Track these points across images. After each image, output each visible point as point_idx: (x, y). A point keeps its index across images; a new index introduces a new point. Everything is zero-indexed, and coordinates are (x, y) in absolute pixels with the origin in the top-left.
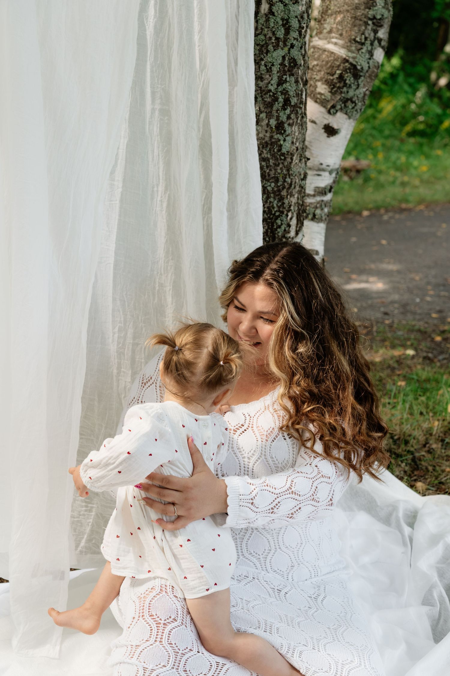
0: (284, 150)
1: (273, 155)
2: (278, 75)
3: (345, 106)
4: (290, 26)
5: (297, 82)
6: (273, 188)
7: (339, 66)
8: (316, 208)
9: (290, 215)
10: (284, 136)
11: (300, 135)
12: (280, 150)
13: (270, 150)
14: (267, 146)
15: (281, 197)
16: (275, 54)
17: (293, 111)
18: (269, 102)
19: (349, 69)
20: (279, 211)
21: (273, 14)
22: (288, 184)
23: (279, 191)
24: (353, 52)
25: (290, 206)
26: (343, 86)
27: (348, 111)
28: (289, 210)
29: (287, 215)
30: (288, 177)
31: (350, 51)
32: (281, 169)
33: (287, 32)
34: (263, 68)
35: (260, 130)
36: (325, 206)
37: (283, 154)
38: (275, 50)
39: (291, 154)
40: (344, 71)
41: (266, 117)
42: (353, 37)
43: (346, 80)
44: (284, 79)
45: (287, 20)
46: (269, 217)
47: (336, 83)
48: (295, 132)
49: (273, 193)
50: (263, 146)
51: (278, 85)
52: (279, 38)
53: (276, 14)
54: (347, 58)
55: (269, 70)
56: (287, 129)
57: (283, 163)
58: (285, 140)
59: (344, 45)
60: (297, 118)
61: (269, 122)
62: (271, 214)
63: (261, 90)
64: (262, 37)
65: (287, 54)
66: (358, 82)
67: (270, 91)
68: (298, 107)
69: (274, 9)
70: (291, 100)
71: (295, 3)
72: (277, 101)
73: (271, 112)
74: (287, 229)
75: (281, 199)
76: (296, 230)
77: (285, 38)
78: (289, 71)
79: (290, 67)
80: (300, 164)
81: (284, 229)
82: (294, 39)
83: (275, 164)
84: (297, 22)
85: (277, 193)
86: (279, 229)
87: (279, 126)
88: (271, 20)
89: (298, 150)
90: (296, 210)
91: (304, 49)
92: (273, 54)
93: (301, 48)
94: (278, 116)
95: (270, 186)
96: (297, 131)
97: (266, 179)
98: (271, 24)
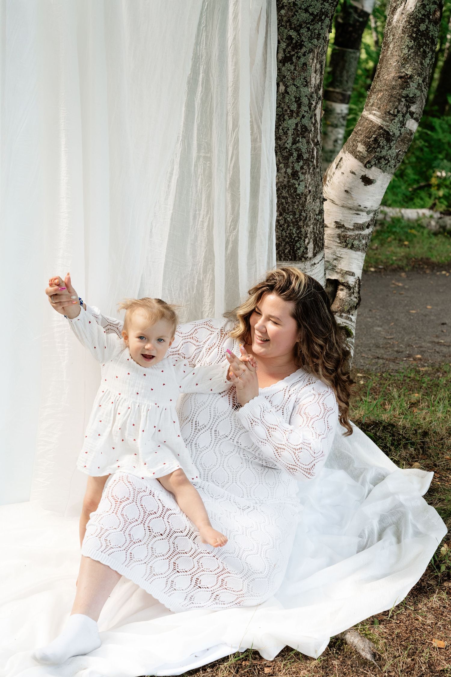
0: (298, 192)
1: (291, 195)
2: (293, 137)
3: (379, 162)
4: (301, 102)
5: (308, 142)
6: (292, 219)
7: (375, 131)
8: (355, 239)
9: (307, 241)
10: (298, 181)
11: (313, 181)
12: (295, 192)
13: (288, 191)
14: (285, 188)
15: (299, 226)
16: (290, 122)
17: (306, 163)
18: (286, 156)
19: (383, 134)
20: (298, 237)
21: (288, 93)
22: (304, 217)
23: (297, 221)
24: (388, 122)
25: (306, 234)
26: (377, 147)
27: (382, 166)
28: (306, 237)
29: (305, 241)
30: (303, 212)
31: (384, 120)
32: (297, 205)
33: (299, 106)
34: (281, 131)
35: (280, 176)
36: (363, 239)
37: (299, 195)
38: (289, 119)
39: (305, 195)
40: (378, 136)
41: (284, 167)
42: (388, 110)
43: (380, 142)
44: (297, 140)
45: (299, 98)
46: (290, 241)
47: (372, 145)
48: (308, 179)
49: (292, 223)
50: (282, 188)
51: (293, 144)
52: (293, 111)
53: (290, 93)
54: (382, 126)
55: (286, 133)
56: (300, 176)
57: (298, 201)
58: (299, 185)
59: (380, 116)
60: (310, 169)
61: (286, 170)
62: (292, 239)
63: (280, 147)
64: (280, 109)
65: (299, 122)
66: (390, 144)
67: (286, 148)
68: (309, 161)
69: (289, 90)
70: (304, 155)
71: (306, 86)
72: (292, 156)
73: (288, 163)
74: (305, 251)
75: (299, 228)
76: (314, 253)
77: (297, 111)
78: (301, 134)
79: (302, 131)
80: (313, 203)
81: (302, 250)
82: (305, 112)
83: (292, 202)
84: (307, 100)
85: (296, 223)
86: (298, 251)
87: (294, 174)
88: (287, 98)
89: (310, 192)
90: (312, 237)
91: (314, 119)
92: (288, 122)
93: (311, 118)
94: (293, 167)
95: (289, 217)
96: (310, 178)
97: (286, 212)
98: (287, 101)
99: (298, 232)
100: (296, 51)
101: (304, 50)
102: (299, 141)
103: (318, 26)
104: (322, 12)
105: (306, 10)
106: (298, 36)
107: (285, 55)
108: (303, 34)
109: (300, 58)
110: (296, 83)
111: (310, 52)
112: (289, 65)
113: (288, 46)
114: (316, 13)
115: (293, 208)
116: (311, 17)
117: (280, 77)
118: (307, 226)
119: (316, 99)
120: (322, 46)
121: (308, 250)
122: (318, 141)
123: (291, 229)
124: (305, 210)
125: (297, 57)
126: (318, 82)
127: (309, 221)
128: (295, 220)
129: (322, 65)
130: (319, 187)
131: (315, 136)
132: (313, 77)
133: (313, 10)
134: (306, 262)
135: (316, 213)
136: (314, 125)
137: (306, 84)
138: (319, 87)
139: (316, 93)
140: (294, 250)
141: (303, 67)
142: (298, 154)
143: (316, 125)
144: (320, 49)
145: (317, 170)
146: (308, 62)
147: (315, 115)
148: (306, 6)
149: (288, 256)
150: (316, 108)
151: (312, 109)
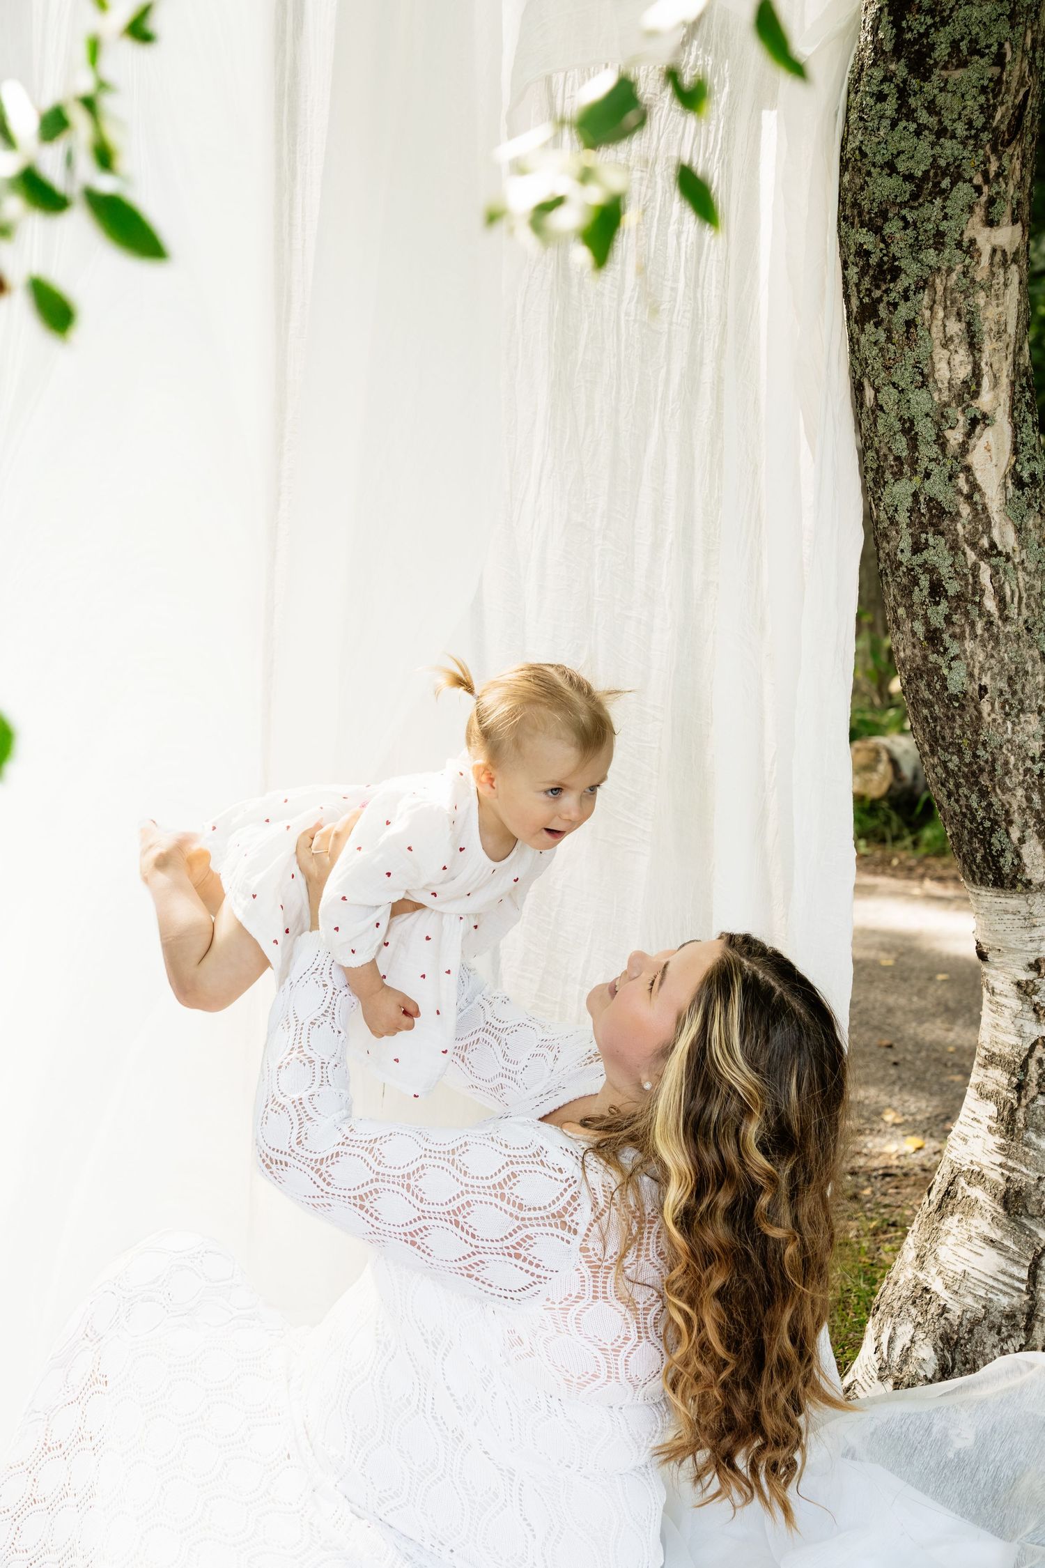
0: (953, 689)
1: (939, 697)
2: (911, 531)
4: (917, 433)
5: (954, 548)
6: (959, 767)
9: (1015, 834)
10: (947, 658)
11: (993, 661)
12: (945, 688)
13: (931, 684)
14: (922, 676)
15: (983, 788)
16: (898, 489)
17: (958, 607)
18: (905, 586)
20: (990, 819)
21: (881, 408)
22: (987, 762)
23: (973, 774)
25: (1007, 812)
28: (1010, 823)
29: (1009, 832)
30: (979, 746)
32: (961, 727)
33: (913, 445)
34: (884, 514)
35: (905, 642)
37: (956, 698)
38: (896, 480)
39: (973, 699)
41: (909, 616)
44: (923, 541)
45: (912, 422)
46: (979, 828)
48: (973, 654)
49: (963, 777)
50: (916, 674)
51: (914, 552)
52: (901, 457)
53: (887, 408)
55: (893, 521)
56: (950, 644)
57: (960, 716)
58: (950, 668)
60: (973, 625)
61: (914, 625)
62: (978, 823)
63: (890, 560)
64: (874, 455)
65: (920, 489)
67: (901, 563)
68: (966, 600)
69: (880, 399)
70: (946, 586)
71: (922, 387)
72: (918, 584)
73: (914, 606)
74: (1016, 863)
75: (984, 794)
77: (912, 457)
78: (932, 525)
79: (932, 516)
80: (1009, 725)
81: (1010, 859)
82: (931, 460)
83: (947, 716)
84: (930, 425)
85: (973, 777)
86: (1002, 860)
87: (933, 637)
88: (880, 421)
89: (986, 692)
90: (1031, 823)
91: (967, 480)
92: (894, 489)
93: (950, 478)
94: (925, 617)
95: (951, 760)
96: (979, 651)
97: (940, 745)
98: (881, 429)
99: (984, 804)
100: (884, 288)
101: (904, 281)
102: (927, 545)
103: (933, 210)
104: (939, 167)
105: (891, 167)
106: (882, 246)
107: (861, 302)
108: (891, 236)
109: (895, 305)
110: (895, 379)
111: (919, 289)
112: (873, 329)
113: (863, 273)
114: (920, 174)
115: (953, 733)
116: (909, 187)
117: (861, 365)
118: (1005, 790)
119: (961, 423)
120: (959, 268)
121: (1026, 860)
122: (993, 545)
123: (966, 796)
124: (984, 744)
125: (889, 303)
126: (964, 372)
127: (1006, 774)
128: (966, 770)
129: (969, 324)
130: (1030, 678)
131: (977, 529)
132: (941, 359)
133: (910, 164)
134: (1031, 897)
135: (1030, 754)
136: (969, 497)
137: (923, 382)
138: (971, 388)
139: (958, 406)
140: (993, 856)
141: (907, 331)
142: (931, 582)
143: (976, 497)
144: (954, 276)
145: (1009, 628)
146: (919, 318)
147: (968, 469)
148: (888, 157)
149: (986, 871)
150: (964, 449)
151: (950, 452)
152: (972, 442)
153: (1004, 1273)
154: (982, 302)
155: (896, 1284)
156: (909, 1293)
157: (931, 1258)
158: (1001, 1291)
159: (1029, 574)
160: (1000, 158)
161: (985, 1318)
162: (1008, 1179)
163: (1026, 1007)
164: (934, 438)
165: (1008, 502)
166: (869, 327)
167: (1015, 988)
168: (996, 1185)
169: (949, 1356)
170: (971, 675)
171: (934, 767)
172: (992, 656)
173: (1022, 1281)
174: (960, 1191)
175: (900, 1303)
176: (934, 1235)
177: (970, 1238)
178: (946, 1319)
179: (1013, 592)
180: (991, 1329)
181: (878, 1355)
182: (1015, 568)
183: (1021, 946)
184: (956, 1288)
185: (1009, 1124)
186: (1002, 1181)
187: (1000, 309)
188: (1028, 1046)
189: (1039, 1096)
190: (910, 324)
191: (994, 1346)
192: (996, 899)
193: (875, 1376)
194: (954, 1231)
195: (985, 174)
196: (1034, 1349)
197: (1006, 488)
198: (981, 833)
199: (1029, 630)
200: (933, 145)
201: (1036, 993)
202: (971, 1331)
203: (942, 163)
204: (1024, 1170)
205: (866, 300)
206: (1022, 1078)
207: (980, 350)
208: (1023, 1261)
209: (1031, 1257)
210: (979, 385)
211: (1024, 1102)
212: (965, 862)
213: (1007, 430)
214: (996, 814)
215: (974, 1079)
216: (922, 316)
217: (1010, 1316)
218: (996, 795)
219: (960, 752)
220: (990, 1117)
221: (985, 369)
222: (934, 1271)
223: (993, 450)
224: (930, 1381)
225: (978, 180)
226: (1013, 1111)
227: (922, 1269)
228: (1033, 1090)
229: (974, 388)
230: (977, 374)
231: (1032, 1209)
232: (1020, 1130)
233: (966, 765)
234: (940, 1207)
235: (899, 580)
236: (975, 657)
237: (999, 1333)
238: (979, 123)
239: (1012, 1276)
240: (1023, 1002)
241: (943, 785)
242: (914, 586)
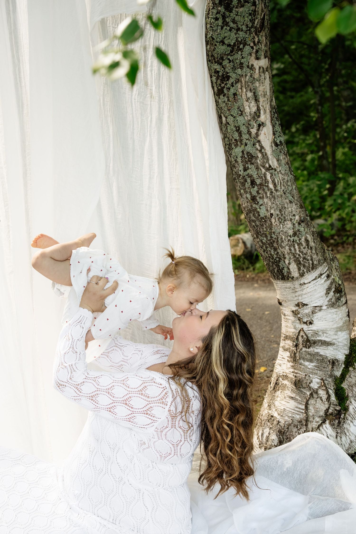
0: (262, 215)
1: (257, 219)
2: (242, 164)
4: (241, 131)
5: (257, 168)
6: (266, 241)
9: (287, 262)
10: (259, 205)
11: (274, 205)
12: (259, 215)
13: (254, 215)
14: (251, 212)
17: (261, 188)
18: (242, 182)
20: (278, 258)
21: (228, 124)
22: (275, 239)
25: (284, 255)
28: (285, 258)
29: (285, 261)
30: (272, 234)
32: (266, 228)
33: (240, 135)
34: (233, 159)
35: (244, 201)
37: (263, 218)
38: (235, 147)
39: (269, 218)
41: (245, 192)
44: (247, 167)
45: (239, 127)
46: (274, 261)
48: (267, 203)
49: (268, 244)
50: (249, 212)
51: (244, 171)
52: (236, 139)
53: (230, 124)
55: (236, 161)
56: (259, 201)
57: (265, 224)
58: (260, 209)
60: (266, 193)
61: (247, 195)
62: (274, 259)
63: (236, 174)
64: (227, 139)
65: (244, 150)
67: (240, 175)
68: (263, 185)
69: (228, 120)
70: (256, 181)
71: (241, 115)
72: (247, 182)
73: (246, 189)
74: (288, 271)
75: (275, 249)
76: (300, 273)
77: (240, 139)
78: (249, 161)
79: (249, 158)
80: (281, 225)
81: (286, 270)
82: (247, 140)
83: (261, 225)
84: (245, 128)
85: (271, 244)
86: (283, 271)
87: (254, 199)
88: (228, 128)
89: (273, 216)
90: (292, 257)
91: (259, 145)
92: (235, 150)
93: (254, 145)
94: (250, 192)
95: (263, 239)
96: (269, 202)
97: (259, 235)
98: (229, 131)
99: (276, 253)
100: (225, 83)
101: (231, 80)
103: (238, 56)
105: (222, 42)
106: (223, 69)
107: (218, 88)
108: (225, 65)
109: (229, 89)
110: (232, 113)
111: (237, 82)
112: (223, 97)
113: (217, 79)
114: (233, 44)
115: (263, 230)
116: (229, 49)
117: (220, 110)
118: (282, 247)
119: (255, 126)
120: (249, 74)
121: (291, 270)
122: (270, 166)
123: (270, 251)
124: (274, 233)
125: (227, 88)
126: (254, 109)
127: (282, 242)
128: (269, 242)
129: (254, 93)
130: (287, 209)
131: (264, 161)
132: (246, 105)
133: (229, 41)
134: (294, 282)
135: (289, 235)
136: (260, 151)
137: (241, 114)
138: (257, 114)
139: (254, 121)
140: (280, 270)
141: (234, 97)
142: (251, 180)
143: (263, 151)
144: (248, 77)
145: (278, 193)
146: (238, 92)
147: (259, 141)
148: (221, 39)
149: (279, 275)
150: (257, 135)
151: (252, 136)
152: (259, 132)
153: (297, 408)
154: (258, 85)
155: (262, 416)
156: (267, 418)
157: (273, 406)
158: (296, 414)
159: (283, 175)
160: (258, 37)
161: (292, 423)
162: (296, 377)
163: (296, 319)
164: (247, 132)
165: (273, 151)
166: (221, 97)
167: (292, 313)
168: (292, 379)
169: (281, 437)
170: (267, 210)
171: (258, 242)
172: (274, 203)
173: (303, 409)
174: (280, 382)
175: (264, 422)
176: (273, 398)
177: (285, 398)
178: (280, 425)
179: (278, 181)
180: (294, 426)
181: (258, 440)
182: (278, 173)
183: (292, 299)
184: (282, 414)
185: (294, 358)
186: (293, 377)
187: (264, 87)
188: (298, 332)
189: (303, 348)
190: (235, 94)
191: (296, 432)
192: (283, 284)
193: (258, 447)
194: (280, 396)
195: (254, 42)
196: (309, 431)
197: (272, 147)
198: (276, 263)
199: (285, 193)
200: (236, 34)
201: (299, 314)
202: (288, 428)
203: (240, 40)
204: (300, 373)
205: (219, 88)
206: (297, 342)
207: (259, 101)
208: (303, 403)
209: (305, 401)
210: (260, 113)
211: (298, 350)
212: (271, 273)
213: (271, 127)
214: (280, 256)
215: (281, 345)
216: (239, 91)
217: (300, 422)
218: (280, 250)
219: (266, 236)
220: (288, 357)
221: (261, 107)
222: (274, 410)
223: (267, 134)
224: (276, 446)
225: (252, 44)
226: (295, 354)
227: (270, 409)
228: (301, 346)
229: (258, 114)
230: (258, 109)
231: (304, 385)
232: (298, 360)
233: (269, 240)
234: (274, 388)
235: (240, 181)
236: (268, 204)
237: (297, 428)
238: (250, 25)
239: (300, 408)
240: (295, 317)
241: (262, 248)
242: (245, 182)
